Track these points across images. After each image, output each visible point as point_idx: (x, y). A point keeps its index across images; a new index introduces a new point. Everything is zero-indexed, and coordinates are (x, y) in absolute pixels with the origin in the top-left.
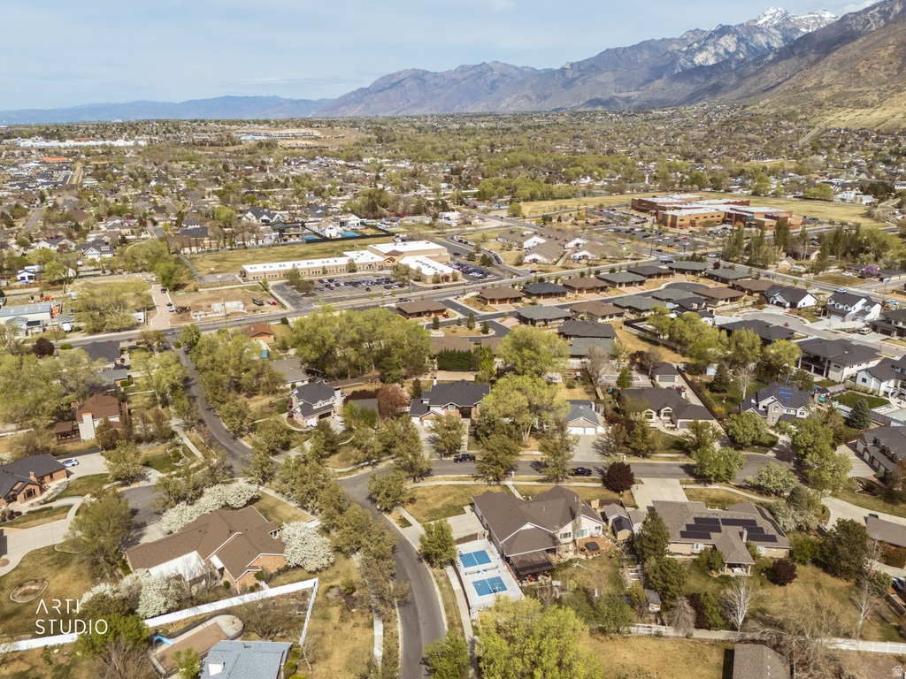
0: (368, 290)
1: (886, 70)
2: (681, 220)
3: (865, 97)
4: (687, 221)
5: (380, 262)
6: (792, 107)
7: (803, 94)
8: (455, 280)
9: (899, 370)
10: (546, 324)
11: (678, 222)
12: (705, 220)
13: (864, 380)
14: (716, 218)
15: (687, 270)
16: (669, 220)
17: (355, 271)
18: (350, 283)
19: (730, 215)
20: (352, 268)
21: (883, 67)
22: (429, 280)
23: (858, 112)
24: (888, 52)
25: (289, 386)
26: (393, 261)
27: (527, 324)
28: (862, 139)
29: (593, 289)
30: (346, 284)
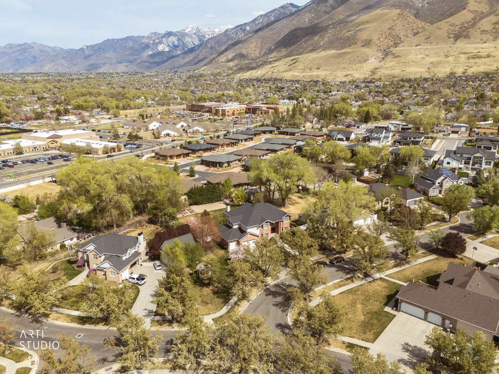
0: (50, 163)
1: (254, 54)
2: (228, 112)
3: (251, 65)
4: (231, 113)
5: (43, 145)
6: (218, 70)
7: (221, 64)
8: (119, 150)
9: (459, 155)
10: (229, 165)
11: (227, 113)
12: (238, 112)
13: (448, 163)
14: (242, 111)
15: (267, 131)
16: (221, 113)
17: (23, 154)
18: (27, 161)
19: (249, 109)
20: (19, 151)
21: (253, 53)
22: (100, 152)
23: (251, 72)
24: (254, 45)
25: (58, 247)
26: (57, 142)
27: (216, 167)
28: (260, 83)
29: (229, 144)
30: (23, 162)
